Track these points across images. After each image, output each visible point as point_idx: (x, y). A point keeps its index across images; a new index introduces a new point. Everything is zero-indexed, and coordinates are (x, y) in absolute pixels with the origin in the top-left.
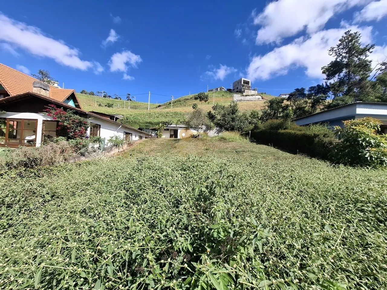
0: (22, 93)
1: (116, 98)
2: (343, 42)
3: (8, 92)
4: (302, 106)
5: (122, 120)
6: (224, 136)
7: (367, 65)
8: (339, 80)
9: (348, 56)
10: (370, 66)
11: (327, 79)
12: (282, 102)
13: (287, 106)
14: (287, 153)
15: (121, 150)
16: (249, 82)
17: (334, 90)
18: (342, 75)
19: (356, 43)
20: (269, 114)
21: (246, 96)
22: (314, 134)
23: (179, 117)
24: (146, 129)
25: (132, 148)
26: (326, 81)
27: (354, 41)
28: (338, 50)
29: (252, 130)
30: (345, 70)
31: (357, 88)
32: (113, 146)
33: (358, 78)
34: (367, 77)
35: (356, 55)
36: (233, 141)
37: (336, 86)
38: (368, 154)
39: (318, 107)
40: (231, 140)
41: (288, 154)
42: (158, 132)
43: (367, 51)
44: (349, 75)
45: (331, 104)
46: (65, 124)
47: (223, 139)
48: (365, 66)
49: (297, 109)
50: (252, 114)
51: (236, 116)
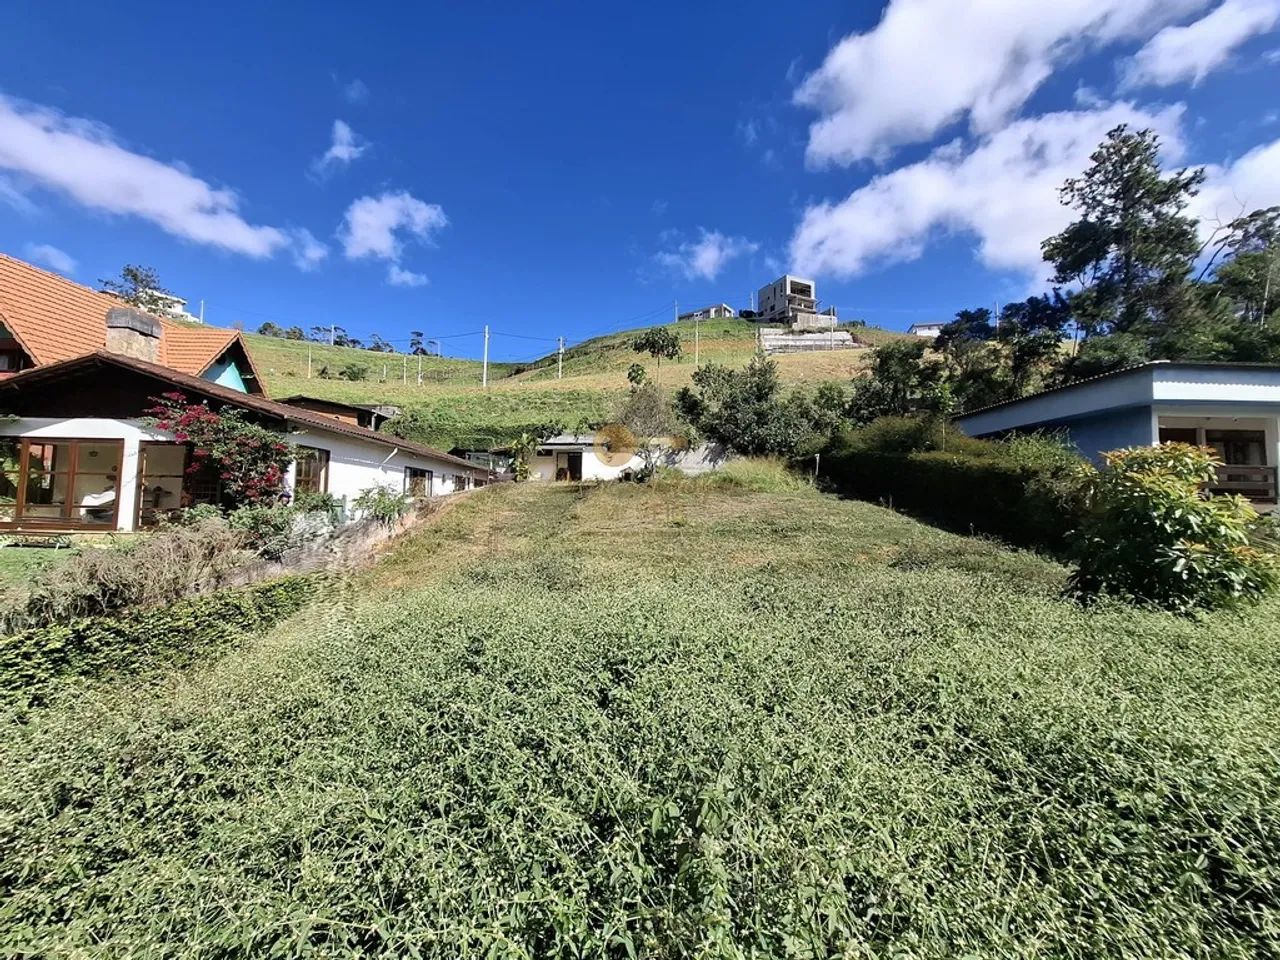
0: (74, 356)
1: (378, 348)
2: (1104, 162)
3: (24, 347)
4: (982, 365)
5: (399, 422)
6: (734, 474)
7: (1184, 233)
8: (1095, 282)
9: (1121, 206)
10: (1194, 237)
11: (1058, 280)
12: (919, 356)
13: (935, 367)
14: (939, 531)
15: (398, 530)
16: (809, 287)
17: (1082, 315)
18: (1106, 265)
19: (1145, 166)
20: (878, 395)
21: (802, 332)
22: (1022, 468)
23: (584, 409)
24: (477, 451)
25: (434, 520)
26: (1058, 286)
27: (1138, 158)
28: (1090, 186)
29: (823, 451)
30: (1113, 251)
31: (1157, 307)
32: (372, 520)
33: (1156, 274)
34: (1185, 274)
35: (1148, 201)
36: (761, 490)
37: (1089, 302)
38: (1182, 561)
39: (1033, 369)
40: (755, 486)
41: (943, 534)
42: (518, 463)
43: (1180, 188)
44: (1127, 264)
45: (1074, 359)
46: (216, 454)
47: (728, 485)
48: (1178, 236)
49: (967, 376)
50: (822, 394)
51: (771, 408)
